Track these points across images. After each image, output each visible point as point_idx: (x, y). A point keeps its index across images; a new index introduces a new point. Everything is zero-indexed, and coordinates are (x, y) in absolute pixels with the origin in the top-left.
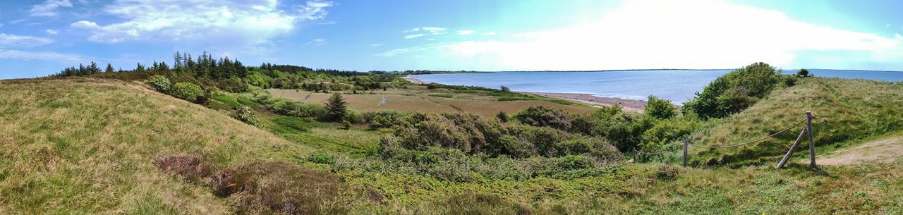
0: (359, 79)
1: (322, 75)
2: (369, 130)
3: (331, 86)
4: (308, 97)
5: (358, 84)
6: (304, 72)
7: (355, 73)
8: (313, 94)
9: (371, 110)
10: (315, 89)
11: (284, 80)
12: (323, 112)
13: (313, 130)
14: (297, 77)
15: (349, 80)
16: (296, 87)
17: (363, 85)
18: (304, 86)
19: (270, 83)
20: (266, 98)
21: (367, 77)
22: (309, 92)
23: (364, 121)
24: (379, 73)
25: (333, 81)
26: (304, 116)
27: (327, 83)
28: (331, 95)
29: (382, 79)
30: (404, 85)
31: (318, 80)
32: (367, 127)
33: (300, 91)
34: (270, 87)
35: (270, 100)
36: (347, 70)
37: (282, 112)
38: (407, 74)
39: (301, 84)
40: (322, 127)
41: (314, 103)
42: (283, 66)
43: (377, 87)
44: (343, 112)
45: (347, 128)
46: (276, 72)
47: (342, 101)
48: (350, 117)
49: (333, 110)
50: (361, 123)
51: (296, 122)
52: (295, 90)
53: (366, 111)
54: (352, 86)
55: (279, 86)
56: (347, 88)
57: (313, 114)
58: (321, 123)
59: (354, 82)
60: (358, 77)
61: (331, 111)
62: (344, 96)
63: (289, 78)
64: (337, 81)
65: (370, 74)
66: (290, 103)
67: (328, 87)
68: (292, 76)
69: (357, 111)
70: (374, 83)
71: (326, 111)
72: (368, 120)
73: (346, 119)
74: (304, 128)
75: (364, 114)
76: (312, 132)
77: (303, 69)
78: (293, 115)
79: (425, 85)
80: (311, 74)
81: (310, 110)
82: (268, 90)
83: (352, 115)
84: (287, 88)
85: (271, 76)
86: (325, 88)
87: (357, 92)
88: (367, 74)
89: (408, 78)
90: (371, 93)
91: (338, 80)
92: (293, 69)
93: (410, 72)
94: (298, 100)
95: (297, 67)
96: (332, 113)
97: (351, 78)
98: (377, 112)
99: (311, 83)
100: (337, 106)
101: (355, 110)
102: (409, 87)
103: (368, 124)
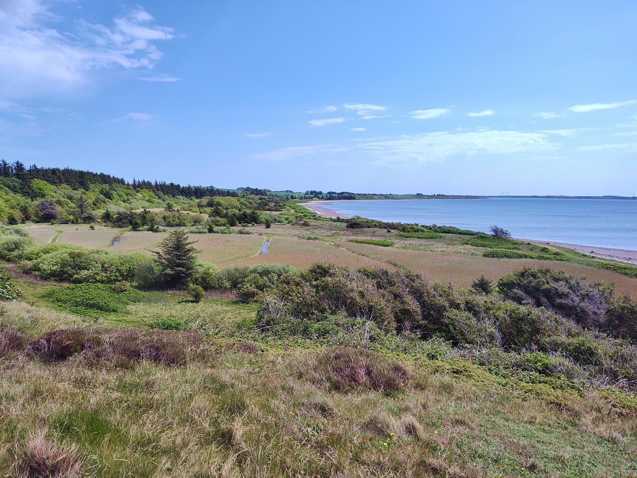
0: (219, 204)
1: (146, 193)
2: (236, 303)
3: (164, 218)
4: (116, 239)
5: (216, 213)
6: (106, 187)
7: (211, 192)
8: (127, 233)
9: (241, 265)
10: (131, 223)
11: (59, 203)
12: (150, 270)
13: (131, 307)
14: (91, 197)
15: (200, 206)
16: (89, 219)
17: (226, 216)
18: (107, 217)
19: (24, 210)
20: (17, 246)
21: (234, 201)
22: (116, 231)
23: (227, 284)
24: (257, 192)
25: (169, 207)
26: (110, 281)
27: (157, 210)
28: (166, 235)
29: (263, 206)
30: (303, 221)
31: (138, 205)
32: (233, 296)
33: (97, 227)
34: (26, 218)
35: (28, 250)
36: (197, 185)
37: (60, 276)
38: (311, 198)
39: (99, 213)
40: (149, 301)
41: (130, 253)
42: (54, 171)
43: (253, 219)
44: (189, 269)
45: (197, 299)
46: (38, 183)
47: (188, 247)
48: (203, 279)
49: (172, 264)
50: (221, 289)
51: (94, 293)
52: (88, 226)
53: (232, 266)
54: (205, 217)
55: (47, 217)
56: (196, 222)
57: (129, 275)
58: (146, 294)
59: (209, 210)
60: (217, 199)
61: (165, 267)
62: (191, 238)
63: (70, 198)
64: (176, 207)
65: (240, 193)
66: (79, 255)
67: (158, 219)
68: (78, 194)
69: (215, 267)
70: (248, 211)
71: (157, 269)
72: (235, 285)
73: (196, 281)
74: (112, 305)
75: (229, 272)
76: (128, 313)
77: (105, 179)
78: (86, 280)
79: (342, 221)
80: (121, 190)
81: (123, 268)
82: (20, 226)
83: (206, 273)
84: (66, 222)
85: (25, 194)
86: (152, 220)
87: (216, 228)
88: (233, 194)
89: (312, 206)
90: (241, 232)
91: (180, 204)
92: (81, 179)
93: (316, 195)
94: (95, 248)
95: (89, 173)
96: (169, 271)
97: (205, 200)
98: (251, 268)
99: (122, 210)
100: (178, 257)
101: (210, 264)
102: (312, 222)
103: (234, 291)
